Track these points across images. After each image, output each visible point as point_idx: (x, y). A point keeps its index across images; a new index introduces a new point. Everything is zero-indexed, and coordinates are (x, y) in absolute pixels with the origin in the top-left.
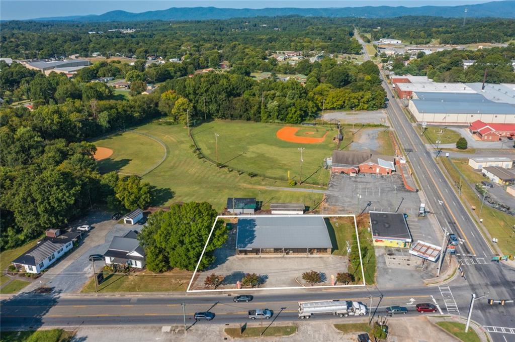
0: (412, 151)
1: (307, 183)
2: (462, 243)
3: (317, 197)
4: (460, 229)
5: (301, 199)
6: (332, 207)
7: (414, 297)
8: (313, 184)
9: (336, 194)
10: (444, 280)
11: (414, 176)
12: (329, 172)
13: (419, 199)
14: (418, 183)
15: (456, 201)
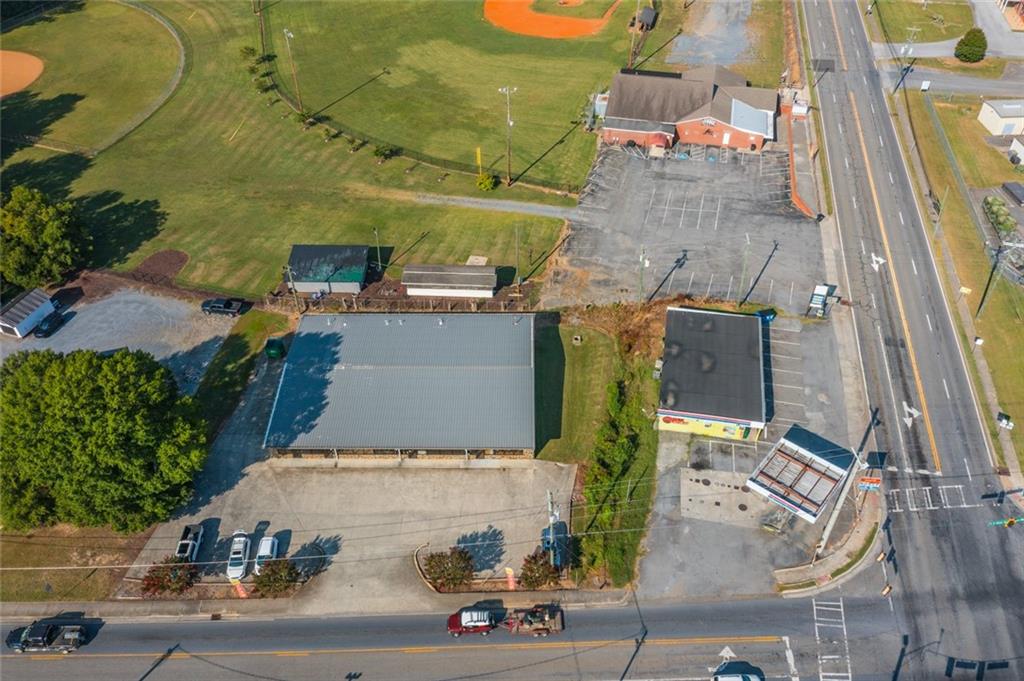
0: (833, 70)
1: (528, 182)
2: (909, 422)
3: (544, 231)
4: (915, 367)
5: (500, 241)
6: (578, 271)
7: (735, 639)
8: (544, 184)
9: (599, 221)
10: (834, 575)
11: (823, 160)
12: (594, 142)
13: (821, 247)
14: (827, 188)
15: (920, 258)
